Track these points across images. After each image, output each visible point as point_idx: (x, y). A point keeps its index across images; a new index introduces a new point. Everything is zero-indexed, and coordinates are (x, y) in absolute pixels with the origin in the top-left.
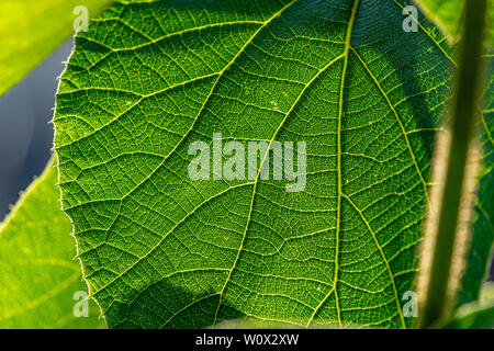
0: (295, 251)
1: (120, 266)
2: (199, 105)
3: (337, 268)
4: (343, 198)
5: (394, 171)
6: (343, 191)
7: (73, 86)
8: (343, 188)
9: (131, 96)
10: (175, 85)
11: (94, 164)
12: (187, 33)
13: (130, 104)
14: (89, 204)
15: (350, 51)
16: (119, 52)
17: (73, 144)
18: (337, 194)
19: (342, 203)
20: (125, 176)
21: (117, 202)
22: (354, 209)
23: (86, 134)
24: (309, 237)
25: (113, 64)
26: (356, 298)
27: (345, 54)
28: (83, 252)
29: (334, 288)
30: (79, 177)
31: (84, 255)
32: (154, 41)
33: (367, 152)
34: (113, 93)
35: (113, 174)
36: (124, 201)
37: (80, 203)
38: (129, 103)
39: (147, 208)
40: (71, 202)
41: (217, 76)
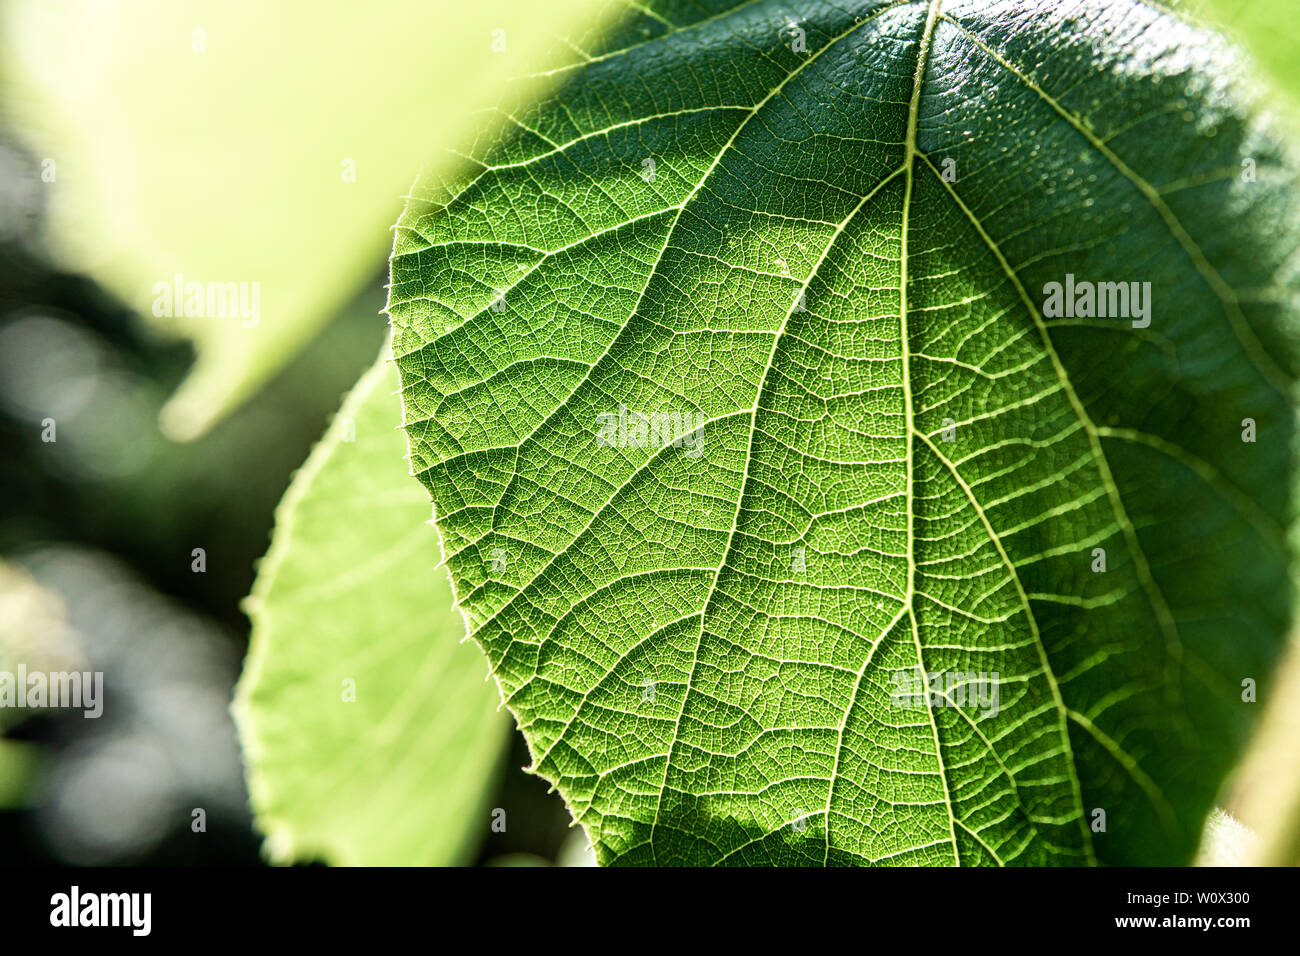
0: (831, 539)
1: (522, 573)
2: (646, 268)
3: (912, 568)
4: (916, 439)
5: (1022, 397)
6: (917, 426)
7: (421, 240)
8: (916, 418)
9: (526, 255)
10: (602, 231)
11: (465, 385)
12: (617, 131)
13: (525, 269)
14: (460, 461)
15: (917, 160)
16: (500, 173)
17: (427, 349)
18: (905, 431)
19: (915, 447)
20: (523, 403)
21: (509, 452)
22: (939, 461)
23: (450, 329)
24: (858, 512)
25: (491, 196)
26: (952, 627)
27: (908, 165)
28: (452, 554)
29: (908, 606)
30: (441, 411)
31: (455, 561)
32: (560, 149)
33: (962, 355)
34: (493, 250)
35: (501, 400)
36: (523, 450)
37: (444, 458)
38: (522, 267)
39: (563, 461)
40: (427, 458)
41: (674, 212)
